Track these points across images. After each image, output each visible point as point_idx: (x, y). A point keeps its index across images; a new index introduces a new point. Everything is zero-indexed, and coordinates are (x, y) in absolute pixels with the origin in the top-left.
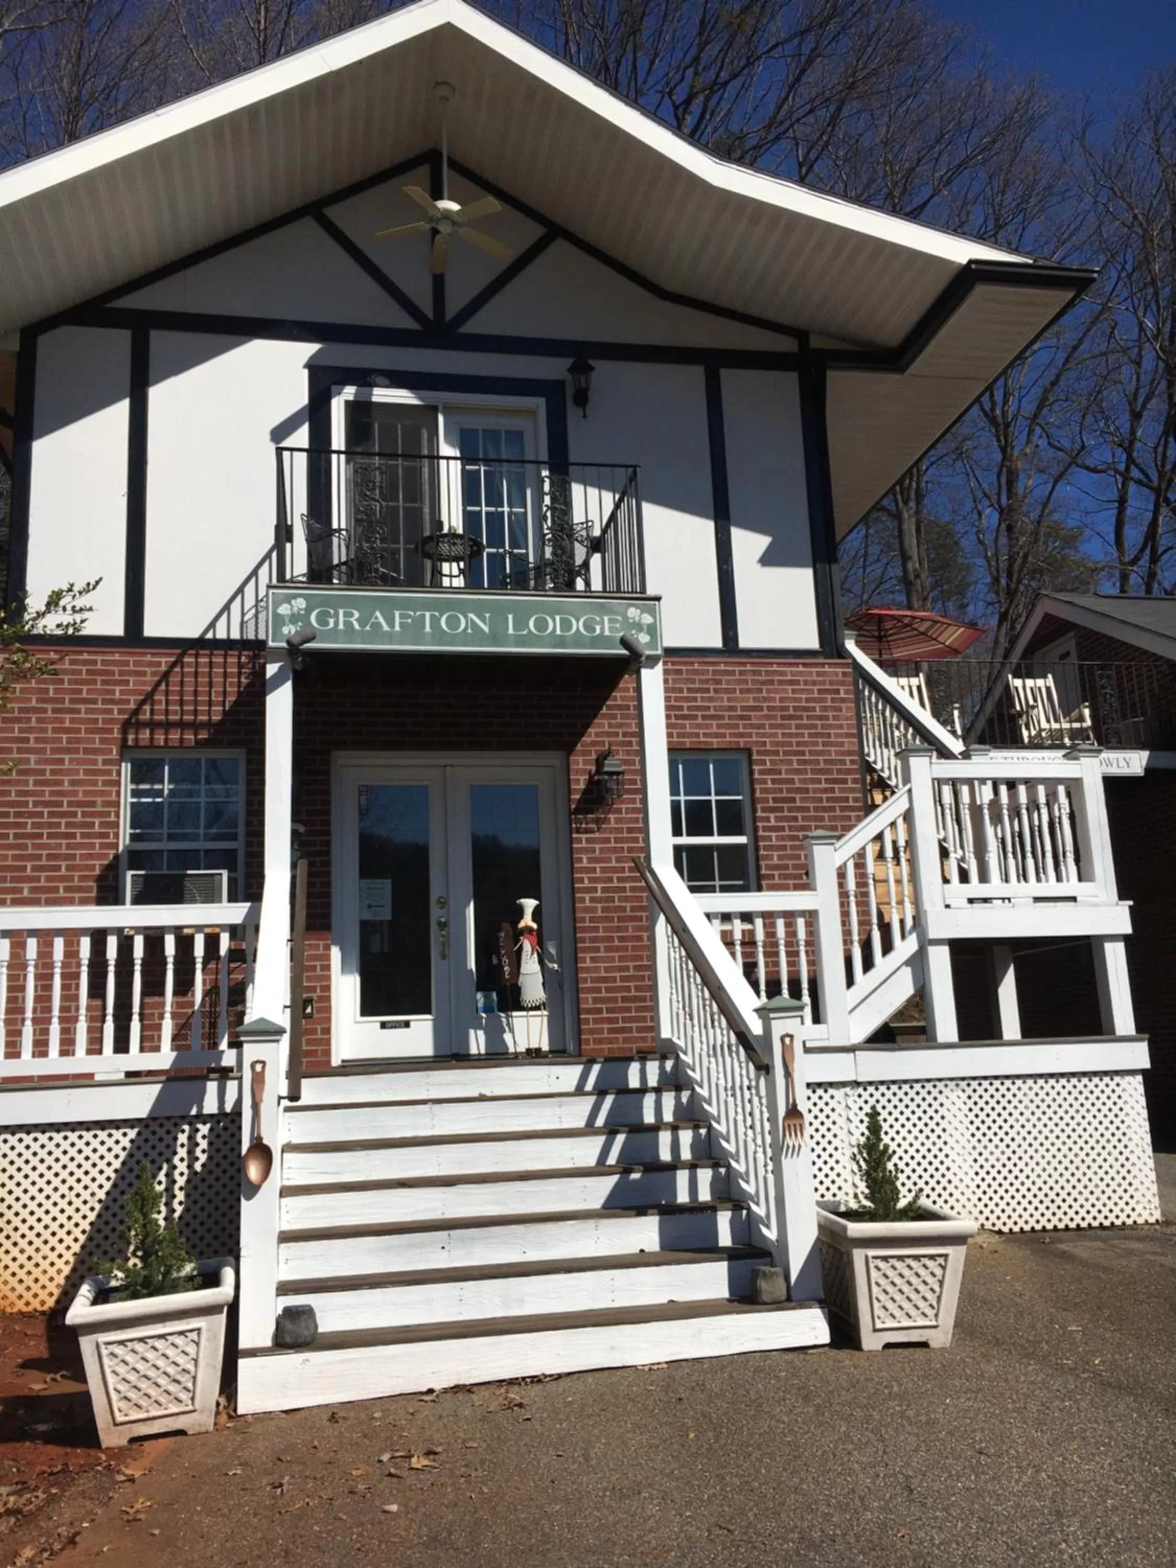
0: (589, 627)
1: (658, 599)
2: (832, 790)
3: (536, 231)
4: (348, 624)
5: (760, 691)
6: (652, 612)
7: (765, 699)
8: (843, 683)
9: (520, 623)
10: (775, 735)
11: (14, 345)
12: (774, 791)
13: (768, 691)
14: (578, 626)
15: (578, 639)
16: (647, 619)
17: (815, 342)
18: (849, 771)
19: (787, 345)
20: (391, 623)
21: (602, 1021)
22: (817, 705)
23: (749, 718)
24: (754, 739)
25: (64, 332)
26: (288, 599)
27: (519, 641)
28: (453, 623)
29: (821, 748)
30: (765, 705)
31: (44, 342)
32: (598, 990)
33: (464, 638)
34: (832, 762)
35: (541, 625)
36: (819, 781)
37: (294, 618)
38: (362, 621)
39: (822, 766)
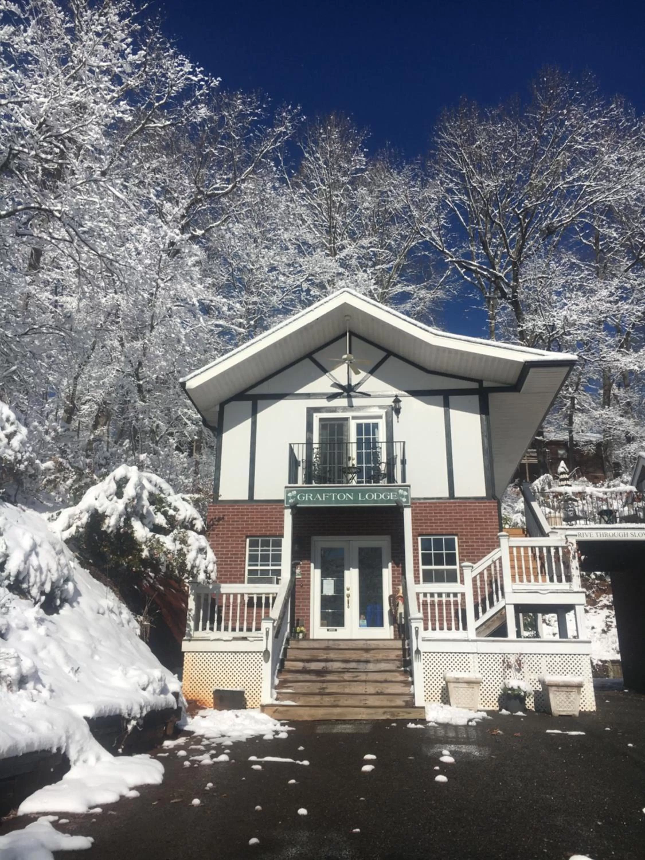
0: (386, 496)
1: (409, 486)
3: (383, 354)
4: (309, 499)
5: (462, 513)
6: (407, 491)
7: (463, 516)
8: (493, 509)
9: (363, 496)
10: (467, 529)
11: (217, 408)
12: (467, 549)
13: (465, 513)
14: (382, 496)
15: (382, 501)
16: (405, 493)
17: (485, 384)
19: (475, 385)
20: (322, 498)
22: (484, 518)
24: (459, 530)
25: (233, 403)
26: (291, 491)
27: (363, 502)
28: (342, 497)
29: (485, 533)
30: (463, 518)
31: (227, 407)
33: (345, 502)
34: (489, 539)
35: (370, 496)
36: (484, 546)
37: (293, 497)
38: (313, 497)
39: (485, 540)
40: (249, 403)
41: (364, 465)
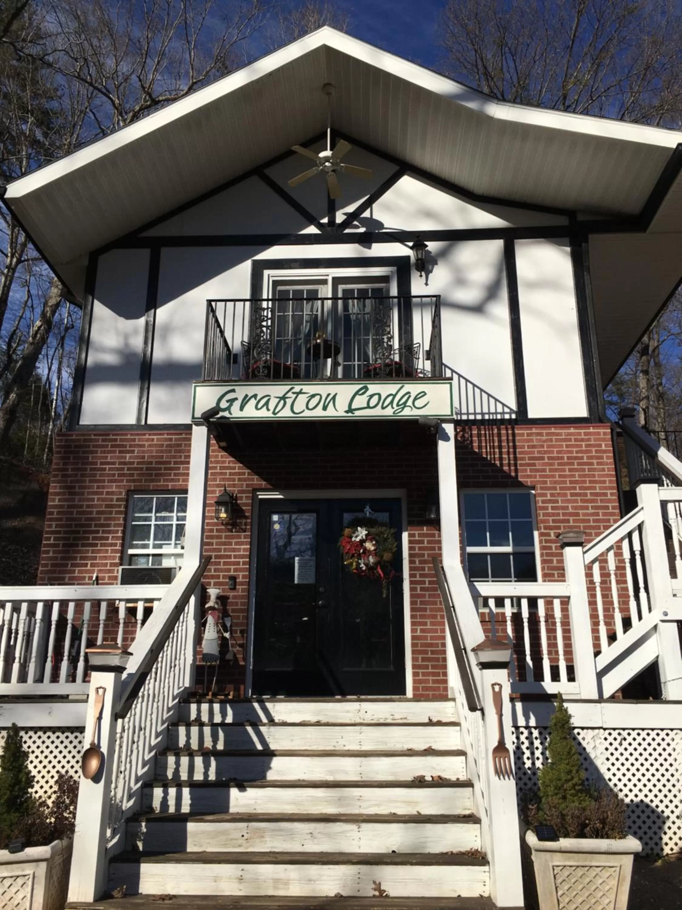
2: (597, 514)
5: (543, 446)
7: (546, 452)
8: (604, 440)
10: (553, 476)
11: (85, 262)
12: (553, 515)
13: (548, 446)
17: (581, 217)
18: (609, 501)
19: (560, 221)
21: (429, 674)
22: (585, 456)
23: (534, 465)
24: (538, 479)
25: (115, 252)
29: (588, 485)
30: (546, 456)
31: (104, 260)
32: (426, 652)
34: (597, 494)
36: (587, 508)
39: (589, 497)
40: (145, 253)
41: (356, 363)
